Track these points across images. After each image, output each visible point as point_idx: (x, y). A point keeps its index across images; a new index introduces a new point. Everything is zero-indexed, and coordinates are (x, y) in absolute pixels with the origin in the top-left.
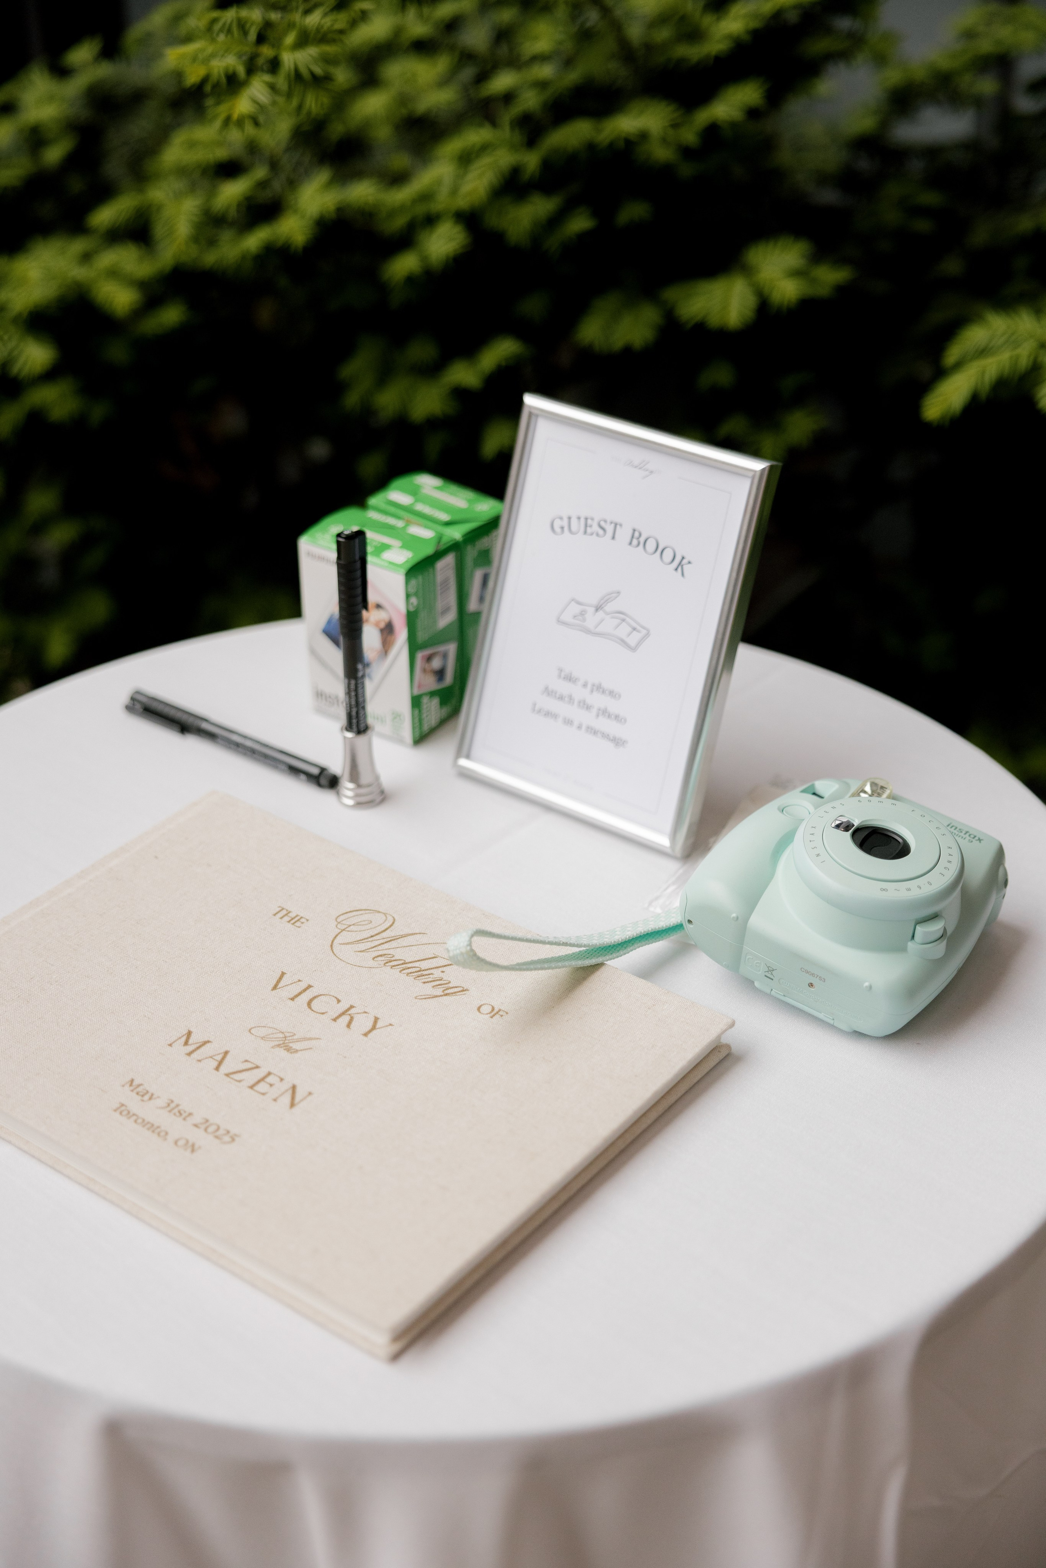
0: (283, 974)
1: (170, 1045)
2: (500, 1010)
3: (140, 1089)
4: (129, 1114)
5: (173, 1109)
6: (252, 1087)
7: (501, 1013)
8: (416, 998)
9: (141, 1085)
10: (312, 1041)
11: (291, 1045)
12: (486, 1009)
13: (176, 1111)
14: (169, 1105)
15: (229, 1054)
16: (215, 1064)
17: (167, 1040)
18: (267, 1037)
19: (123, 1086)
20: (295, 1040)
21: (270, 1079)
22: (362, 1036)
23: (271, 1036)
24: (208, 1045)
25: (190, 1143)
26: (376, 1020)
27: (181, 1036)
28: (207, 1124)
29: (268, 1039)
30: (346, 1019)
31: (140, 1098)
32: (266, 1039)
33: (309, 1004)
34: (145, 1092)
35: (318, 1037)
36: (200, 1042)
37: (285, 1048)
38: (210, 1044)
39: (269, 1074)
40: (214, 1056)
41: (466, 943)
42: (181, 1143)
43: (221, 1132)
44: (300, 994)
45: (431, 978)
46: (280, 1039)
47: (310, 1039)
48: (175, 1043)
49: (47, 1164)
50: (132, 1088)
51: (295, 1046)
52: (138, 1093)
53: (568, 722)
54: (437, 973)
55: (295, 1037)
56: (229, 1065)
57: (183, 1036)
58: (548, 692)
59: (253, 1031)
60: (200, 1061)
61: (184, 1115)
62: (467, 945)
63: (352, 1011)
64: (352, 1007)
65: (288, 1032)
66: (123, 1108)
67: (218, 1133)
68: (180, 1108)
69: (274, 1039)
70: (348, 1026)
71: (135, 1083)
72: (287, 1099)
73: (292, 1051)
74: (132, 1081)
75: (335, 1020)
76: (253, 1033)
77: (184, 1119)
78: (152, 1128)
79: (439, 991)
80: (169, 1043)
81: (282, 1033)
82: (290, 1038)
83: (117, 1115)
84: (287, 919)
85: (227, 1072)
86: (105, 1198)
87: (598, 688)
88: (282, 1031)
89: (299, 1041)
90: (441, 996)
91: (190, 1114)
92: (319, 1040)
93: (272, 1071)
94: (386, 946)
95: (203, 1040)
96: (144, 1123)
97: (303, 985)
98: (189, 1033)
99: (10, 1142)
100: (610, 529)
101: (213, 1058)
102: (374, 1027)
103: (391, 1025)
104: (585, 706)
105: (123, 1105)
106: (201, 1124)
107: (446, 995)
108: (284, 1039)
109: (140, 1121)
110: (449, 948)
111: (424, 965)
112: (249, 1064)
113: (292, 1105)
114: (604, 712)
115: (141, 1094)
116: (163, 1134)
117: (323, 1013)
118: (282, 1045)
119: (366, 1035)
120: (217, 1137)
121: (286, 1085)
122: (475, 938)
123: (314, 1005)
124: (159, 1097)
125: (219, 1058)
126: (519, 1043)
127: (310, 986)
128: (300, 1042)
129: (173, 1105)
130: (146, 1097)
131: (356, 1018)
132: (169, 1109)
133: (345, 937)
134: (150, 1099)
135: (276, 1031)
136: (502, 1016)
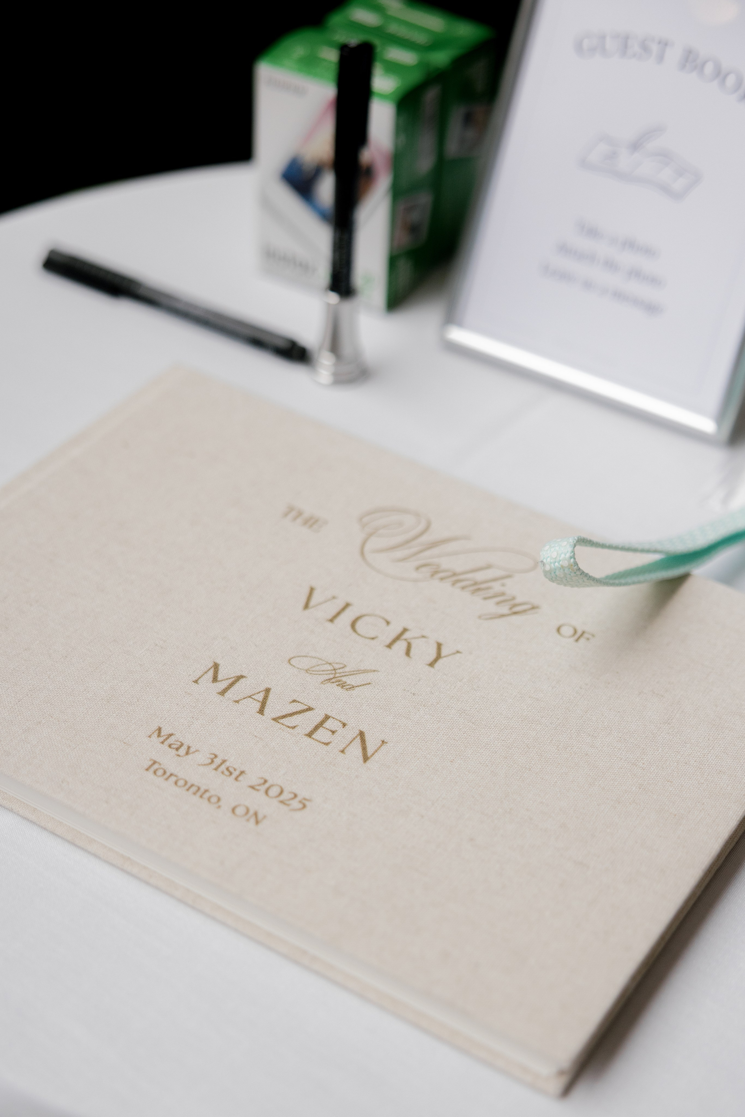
0: (312, 590)
1: (196, 682)
2: (583, 633)
3: (171, 740)
4: (167, 775)
5: (219, 766)
6: (310, 735)
7: (586, 635)
8: (480, 617)
9: (171, 735)
10: (369, 674)
11: (344, 679)
12: (567, 631)
13: (223, 767)
14: (212, 761)
15: (271, 692)
16: (258, 705)
17: (190, 675)
18: (314, 669)
19: (150, 736)
20: (348, 674)
21: (328, 724)
22: (427, 667)
23: (317, 668)
24: (242, 680)
25: (251, 812)
26: (439, 646)
27: (206, 670)
28: (267, 785)
29: (314, 672)
30: (401, 646)
31: (174, 752)
32: (311, 672)
33: (353, 625)
34: (179, 744)
35: (374, 669)
36: (232, 678)
37: (337, 683)
38: (244, 679)
39: (327, 717)
40: (253, 695)
41: (568, 555)
42: (240, 811)
43: (285, 796)
44: (338, 614)
45: (491, 593)
46: (329, 672)
47: (365, 671)
48: (202, 679)
49: (63, 838)
50: (161, 739)
51: (350, 680)
52: (170, 746)
53: (588, 285)
54: (497, 587)
55: (347, 669)
56: (273, 709)
57: (210, 669)
58: (564, 249)
59: (293, 662)
60: (237, 702)
61: (235, 774)
62: (571, 558)
63: (407, 635)
64: (405, 630)
65: (337, 663)
66: (156, 766)
67: (282, 798)
68: (228, 764)
69: (321, 672)
70: (408, 653)
71: (164, 732)
72: (356, 749)
73: (348, 687)
74: (160, 729)
75: (389, 646)
76: (294, 664)
77: (236, 779)
78: (200, 792)
79: (504, 609)
80: (194, 679)
81: (330, 664)
82: (341, 671)
83: (150, 774)
84: (299, 521)
85: (275, 716)
86: (147, 883)
87: (630, 245)
88: (329, 662)
89: (353, 674)
90: (508, 615)
91: (242, 772)
92: (376, 673)
93: (329, 714)
94: (428, 553)
95: (234, 675)
96: (188, 786)
97: (339, 604)
98: (216, 666)
99: (11, 810)
100: (655, 48)
101: (251, 698)
102: (439, 656)
103: (458, 652)
104: (610, 265)
105: (155, 762)
106: (259, 785)
107: (515, 613)
108: (334, 672)
109: (181, 783)
110: (545, 561)
111: (479, 576)
112: (298, 704)
113: (366, 758)
114: (636, 274)
115: (175, 746)
116: (214, 800)
117: (373, 639)
118: (333, 680)
119: (432, 664)
120: (282, 802)
121: (351, 733)
122: (578, 548)
123: (359, 625)
124: (197, 751)
125: (260, 697)
126: (617, 673)
127: (347, 605)
128: (354, 676)
129: (218, 761)
130: (182, 751)
131: (414, 644)
132: (214, 766)
133: (373, 543)
134: (187, 753)
135: (321, 661)
136: (588, 639)
